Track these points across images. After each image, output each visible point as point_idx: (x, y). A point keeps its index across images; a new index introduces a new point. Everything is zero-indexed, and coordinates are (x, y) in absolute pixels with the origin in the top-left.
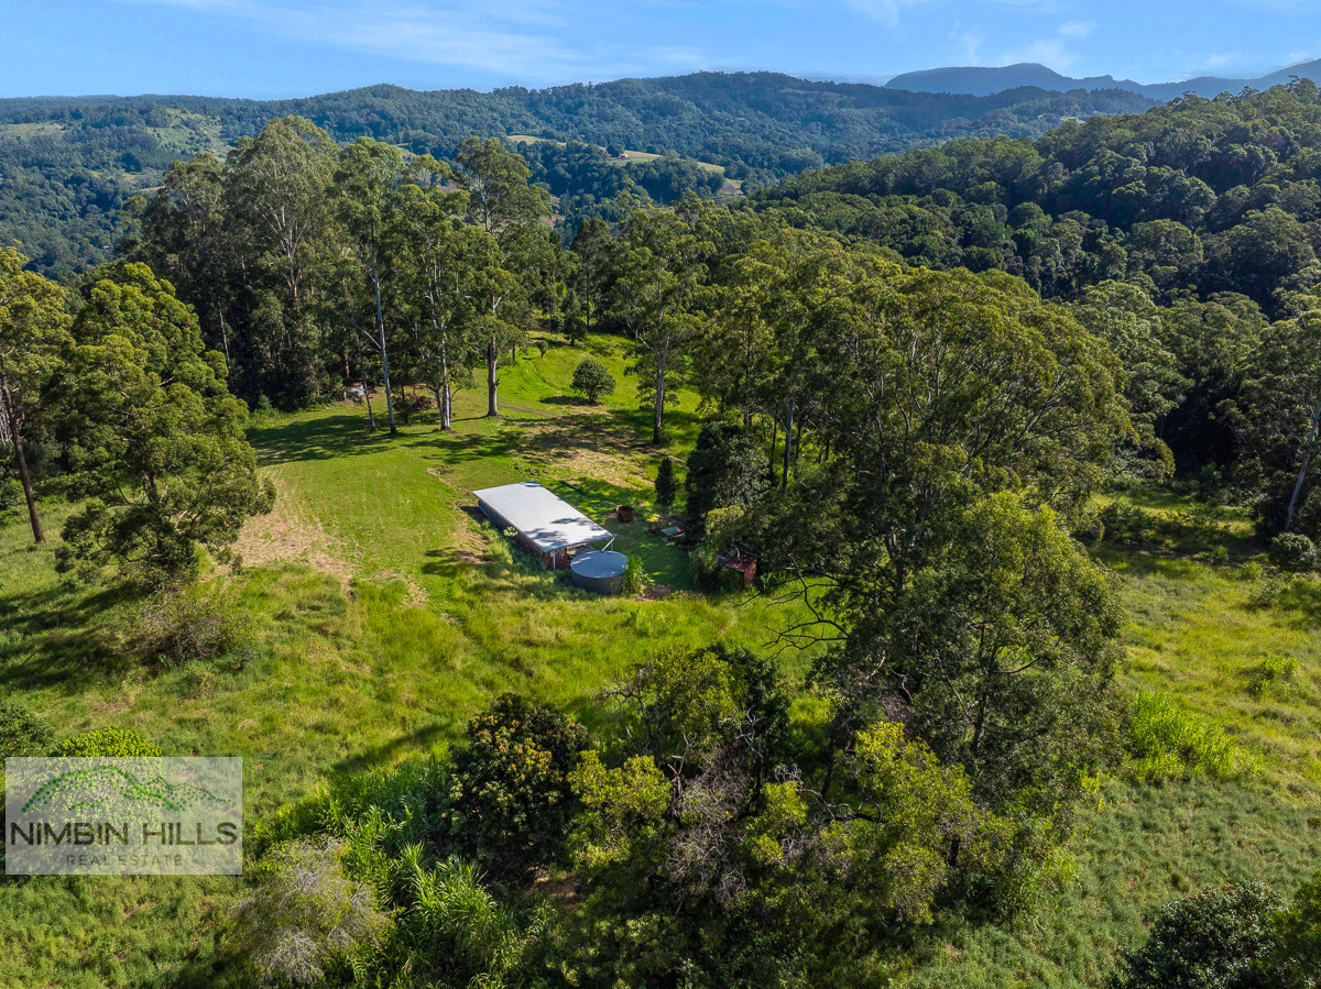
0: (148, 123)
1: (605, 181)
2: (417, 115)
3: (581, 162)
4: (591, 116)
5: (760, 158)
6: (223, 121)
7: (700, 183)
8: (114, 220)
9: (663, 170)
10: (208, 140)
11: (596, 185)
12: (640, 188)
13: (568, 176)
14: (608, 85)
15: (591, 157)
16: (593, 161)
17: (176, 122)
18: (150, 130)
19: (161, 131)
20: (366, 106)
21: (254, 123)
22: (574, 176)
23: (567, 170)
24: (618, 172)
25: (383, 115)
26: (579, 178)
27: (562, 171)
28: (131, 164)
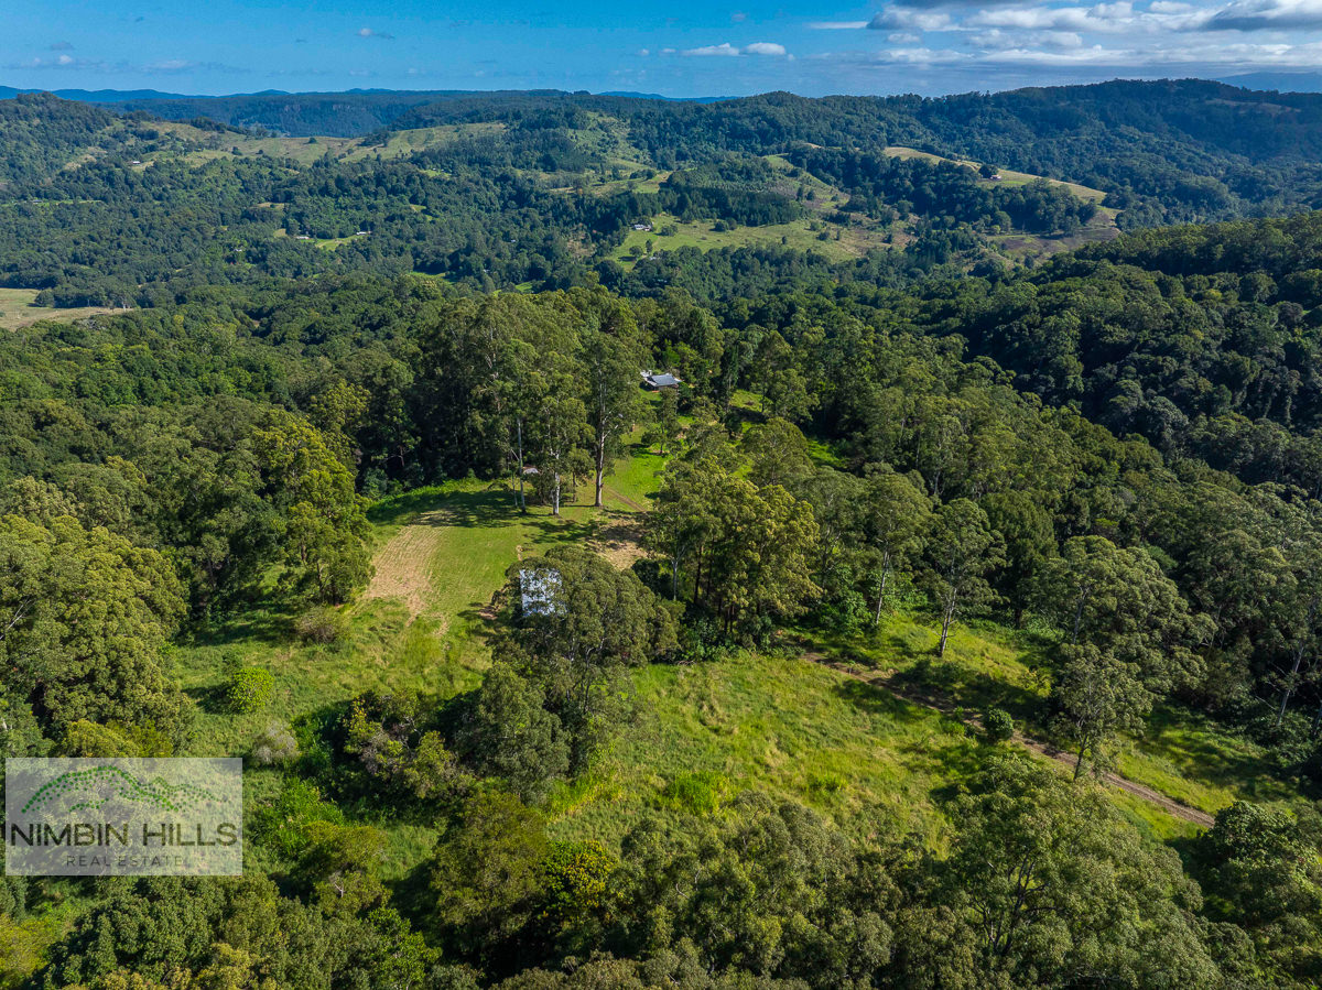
0: (572, 126)
1: (969, 204)
2: (805, 124)
3: (950, 182)
4: (982, 127)
5: (1152, 184)
6: (632, 125)
7: (1069, 212)
8: (525, 216)
9: (1031, 196)
10: (616, 142)
11: (959, 207)
12: (1004, 214)
13: (933, 195)
14: (1009, 96)
15: (961, 178)
16: (963, 182)
17: (594, 124)
18: (570, 132)
19: (579, 133)
20: (760, 114)
21: (658, 127)
22: (939, 196)
23: (934, 190)
24: (984, 196)
25: (773, 123)
26: (944, 199)
27: (929, 191)
28: (548, 165)
